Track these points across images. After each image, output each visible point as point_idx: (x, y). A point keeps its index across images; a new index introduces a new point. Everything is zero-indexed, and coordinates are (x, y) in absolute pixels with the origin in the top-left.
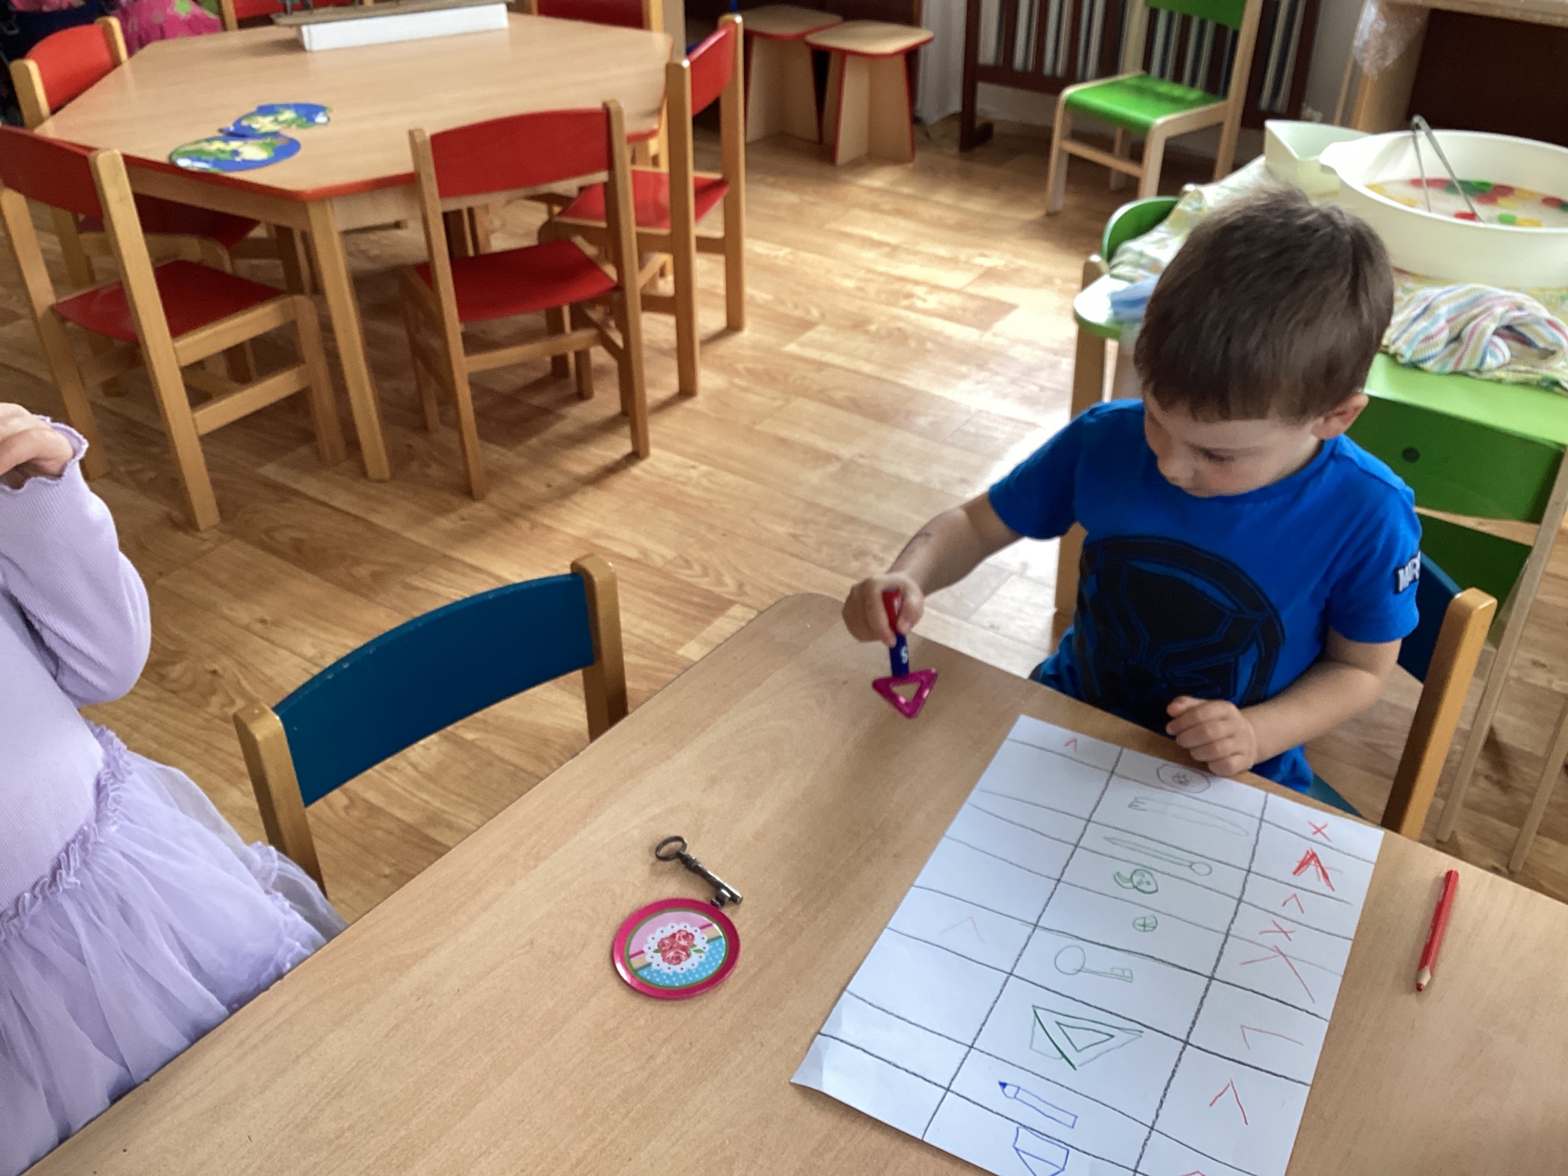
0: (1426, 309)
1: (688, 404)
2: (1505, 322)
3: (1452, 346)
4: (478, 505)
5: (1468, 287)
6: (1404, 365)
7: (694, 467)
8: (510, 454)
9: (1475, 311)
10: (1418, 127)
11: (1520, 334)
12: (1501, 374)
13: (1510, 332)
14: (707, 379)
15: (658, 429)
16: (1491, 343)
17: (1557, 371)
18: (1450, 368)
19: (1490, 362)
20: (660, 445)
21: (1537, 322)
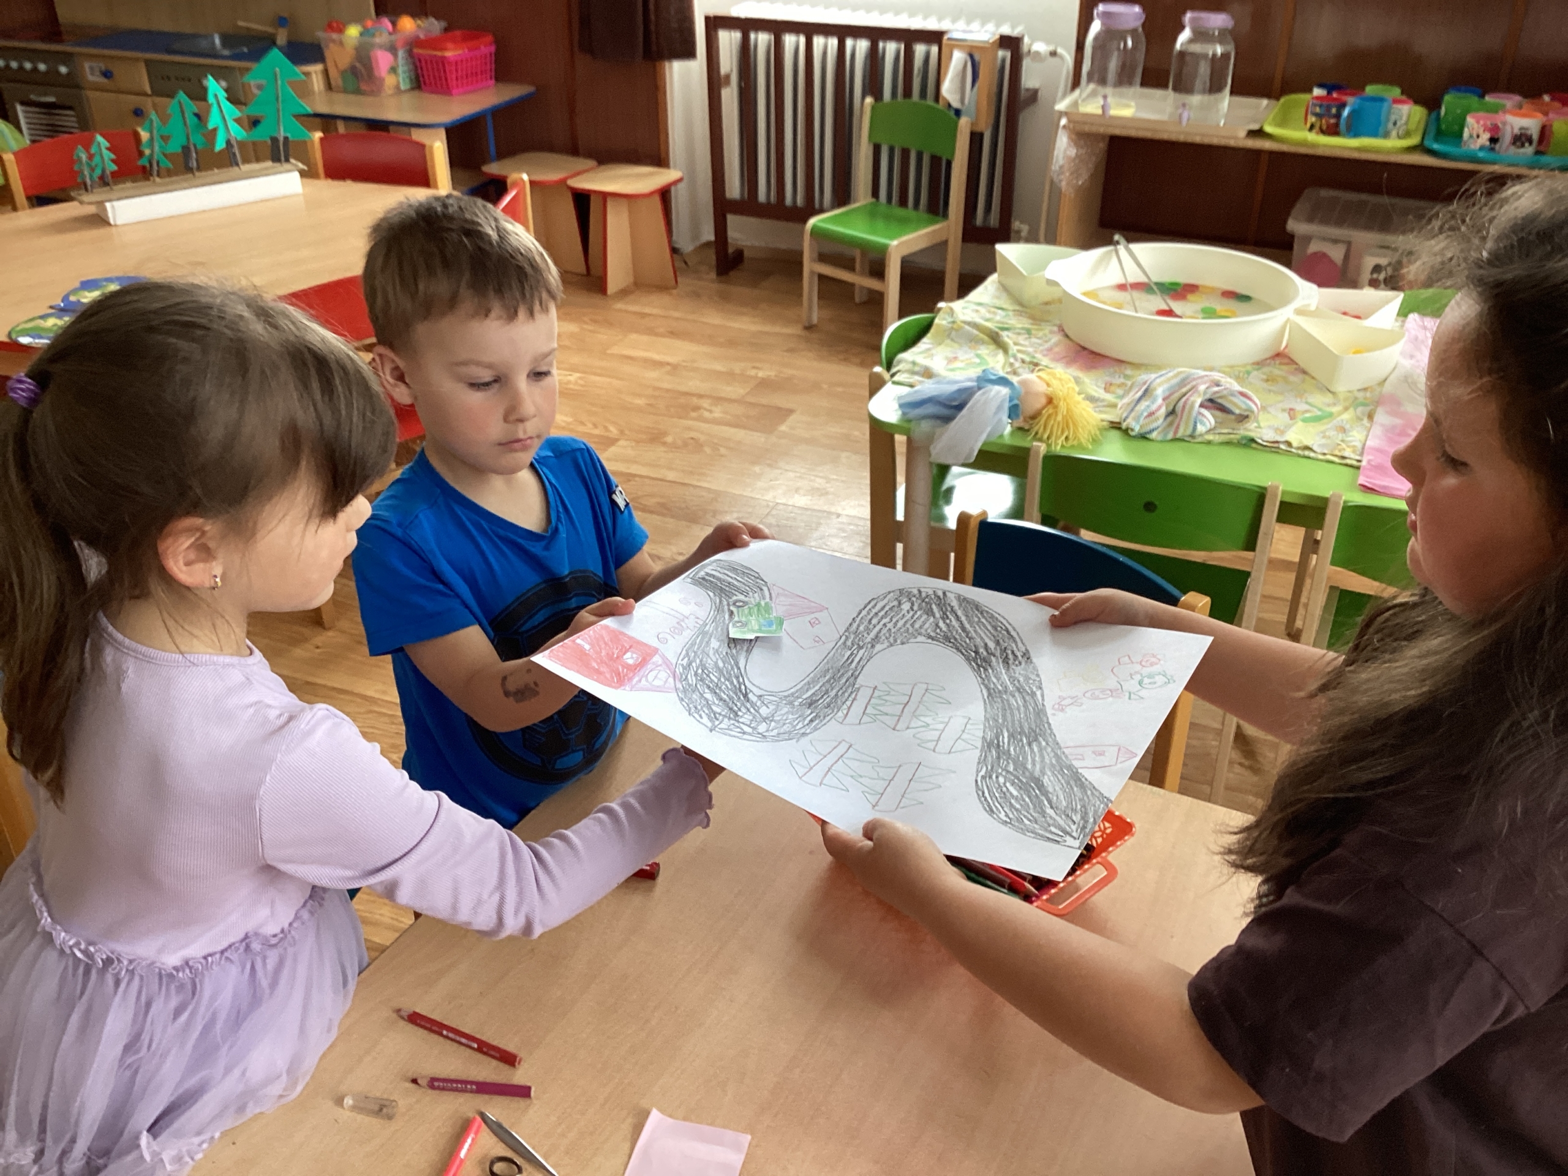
0: (1146, 391)
2: (1208, 396)
3: (1170, 419)
5: (1175, 372)
6: (1134, 437)
9: (1184, 390)
10: (1118, 243)
11: (1220, 404)
12: (1210, 437)
13: (1213, 404)
16: (1200, 413)
17: (1250, 430)
18: (1170, 436)
19: (1201, 429)
21: (1233, 395)
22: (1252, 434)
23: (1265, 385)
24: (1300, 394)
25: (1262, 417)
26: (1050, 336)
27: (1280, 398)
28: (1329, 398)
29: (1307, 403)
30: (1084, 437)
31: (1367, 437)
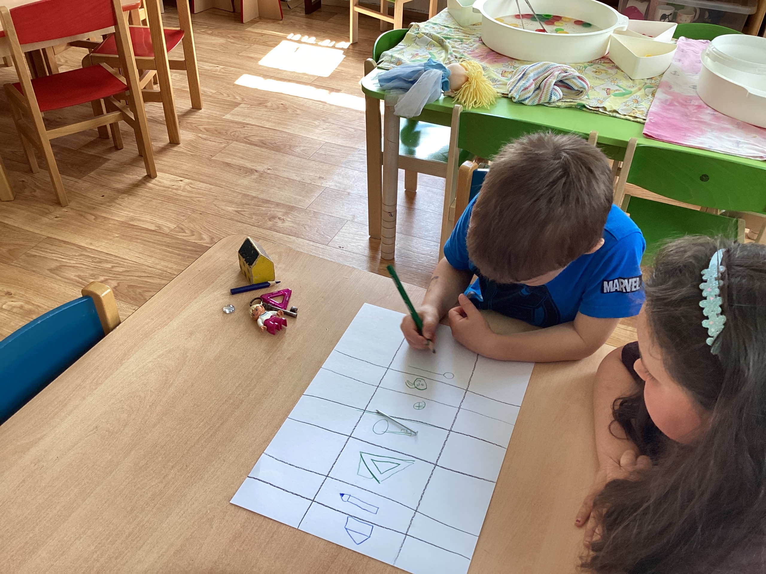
0: (524, 75)
1: (175, 149)
2: (559, 79)
3: (537, 92)
4: (64, 209)
5: (541, 63)
6: (516, 103)
7: (181, 181)
8: (80, 181)
9: (546, 75)
11: (567, 84)
13: (562, 83)
14: (184, 135)
15: (160, 163)
16: (554, 89)
17: (583, 100)
18: (536, 104)
20: (162, 171)
21: (574, 78)
22: (584, 103)
23: (594, 74)
24: (614, 81)
25: (590, 92)
26: (474, 43)
27: (603, 82)
28: (630, 83)
29: (617, 85)
30: (485, 102)
31: (650, 106)
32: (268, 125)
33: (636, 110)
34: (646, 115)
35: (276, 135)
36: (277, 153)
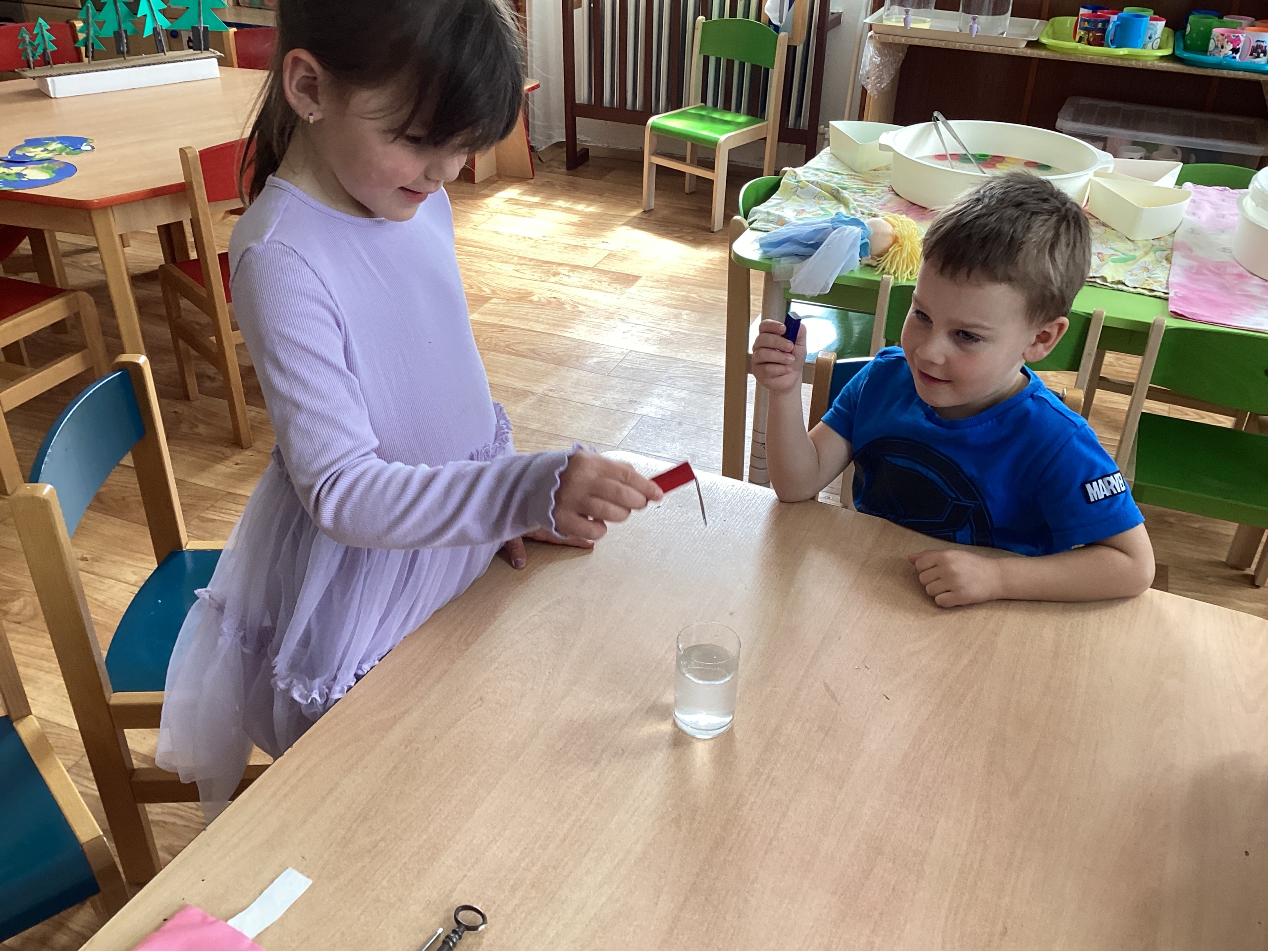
4: (248, 453)
24: (1104, 242)
26: (882, 194)
28: (1130, 245)
29: (1111, 248)
31: (1169, 274)
32: (539, 327)
33: (1151, 281)
34: (1167, 288)
35: (553, 341)
36: (560, 368)
